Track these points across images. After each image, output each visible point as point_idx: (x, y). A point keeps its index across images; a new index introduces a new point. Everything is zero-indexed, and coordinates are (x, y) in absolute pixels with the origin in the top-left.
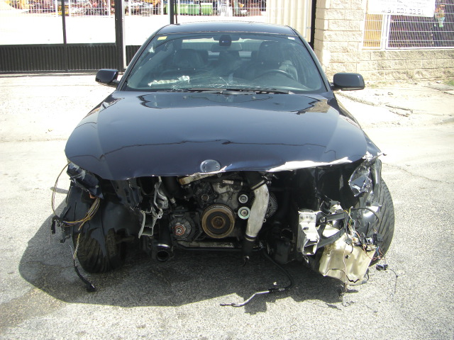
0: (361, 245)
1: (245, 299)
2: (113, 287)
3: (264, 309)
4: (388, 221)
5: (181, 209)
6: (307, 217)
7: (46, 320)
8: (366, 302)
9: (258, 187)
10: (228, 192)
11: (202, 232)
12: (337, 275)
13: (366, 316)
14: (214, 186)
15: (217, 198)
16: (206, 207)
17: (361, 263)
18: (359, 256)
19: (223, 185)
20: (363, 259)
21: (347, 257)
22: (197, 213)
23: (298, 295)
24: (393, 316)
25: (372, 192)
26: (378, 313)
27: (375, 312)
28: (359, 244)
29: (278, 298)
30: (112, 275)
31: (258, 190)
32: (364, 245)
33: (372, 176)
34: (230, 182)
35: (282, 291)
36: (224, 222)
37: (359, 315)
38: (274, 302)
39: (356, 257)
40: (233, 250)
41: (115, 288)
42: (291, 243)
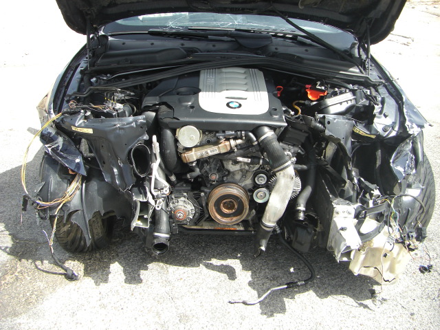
0: (403, 243)
1: (259, 297)
2: (100, 273)
3: (283, 309)
4: (428, 203)
5: (182, 186)
6: (344, 212)
7: (20, 324)
8: (399, 299)
9: (282, 170)
10: (241, 170)
11: (207, 216)
12: (370, 273)
13: (400, 319)
14: (225, 163)
15: (227, 176)
16: (214, 187)
17: (399, 261)
18: (398, 254)
19: (236, 162)
20: (403, 256)
21: (385, 256)
22: (202, 194)
23: (319, 288)
24: (432, 321)
25: (414, 171)
26: (415, 317)
27: (412, 314)
28: (400, 240)
29: (297, 292)
30: (98, 255)
31: (281, 172)
32: (407, 242)
33: (414, 151)
34: (246, 160)
35: (301, 285)
36: (236, 207)
37: (392, 319)
38: (293, 298)
39: (395, 256)
40: (244, 233)
41: (102, 275)
42: (315, 231)
